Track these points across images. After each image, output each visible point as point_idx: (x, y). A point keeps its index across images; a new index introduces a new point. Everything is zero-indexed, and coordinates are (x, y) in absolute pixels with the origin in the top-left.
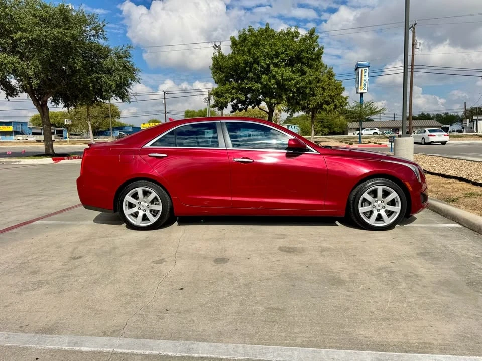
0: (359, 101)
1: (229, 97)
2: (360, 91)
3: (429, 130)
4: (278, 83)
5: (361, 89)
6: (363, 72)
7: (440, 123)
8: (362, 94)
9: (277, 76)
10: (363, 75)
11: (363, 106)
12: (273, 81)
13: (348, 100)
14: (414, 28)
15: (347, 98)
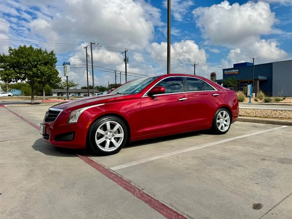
0: (66, 79)
1: (14, 76)
2: (66, 75)
3: (97, 94)
4: (41, 72)
6: (67, 67)
7: (99, 90)
8: (67, 76)
9: (41, 70)
11: (68, 82)
12: (39, 72)
13: (62, 79)
14: (86, 49)
15: (61, 78)
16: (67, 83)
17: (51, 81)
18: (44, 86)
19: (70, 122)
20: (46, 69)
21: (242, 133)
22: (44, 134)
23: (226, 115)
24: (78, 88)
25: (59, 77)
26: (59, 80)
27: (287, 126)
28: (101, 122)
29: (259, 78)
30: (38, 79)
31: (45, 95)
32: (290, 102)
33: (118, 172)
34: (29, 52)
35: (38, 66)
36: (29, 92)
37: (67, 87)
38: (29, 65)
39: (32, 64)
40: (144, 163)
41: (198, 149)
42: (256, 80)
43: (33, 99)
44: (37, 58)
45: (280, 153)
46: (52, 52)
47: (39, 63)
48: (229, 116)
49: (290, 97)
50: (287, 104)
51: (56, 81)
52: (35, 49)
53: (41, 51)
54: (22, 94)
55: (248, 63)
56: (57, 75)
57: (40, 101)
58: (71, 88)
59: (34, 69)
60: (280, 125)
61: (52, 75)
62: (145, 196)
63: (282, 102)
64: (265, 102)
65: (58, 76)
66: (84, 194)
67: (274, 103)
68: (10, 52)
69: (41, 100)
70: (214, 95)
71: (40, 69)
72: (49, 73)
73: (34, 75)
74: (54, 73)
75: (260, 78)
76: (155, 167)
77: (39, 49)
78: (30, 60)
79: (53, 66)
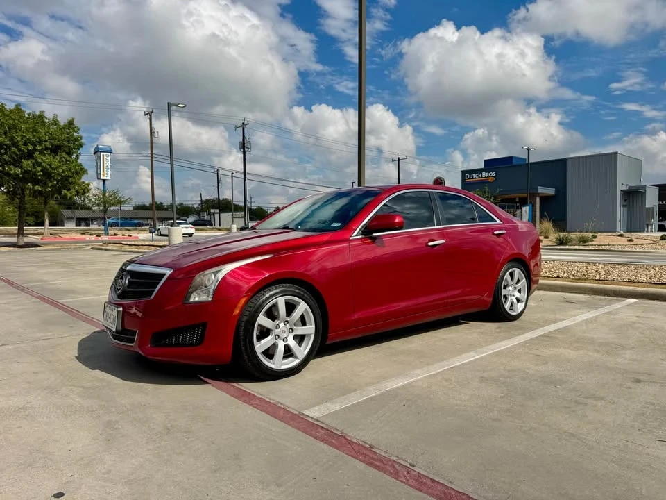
0: (101, 187)
2: (102, 178)
4: (44, 170)
5: (104, 175)
6: (105, 157)
7: (177, 214)
8: (104, 181)
9: (44, 164)
10: (105, 160)
11: (107, 194)
12: (39, 169)
13: (91, 187)
14: (150, 116)
15: (88, 185)
16: (104, 195)
17: (64, 192)
18: (46, 203)
19: (192, 300)
20: (56, 163)
21: (552, 316)
22: (120, 328)
23: (520, 279)
24: (126, 209)
25: (83, 183)
26: (83, 190)
27: (635, 300)
28: (267, 299)
29: (540, 191)
30: (36, 187)
31: (50, 225)
32: (609, 245)
33: (328, 421)
34: (14, 120)
35: (37, 154)
36: (4, 216)
37: (105, 206)
38: (14, 153)
39: (20, 150)
40: (375, 396)
41: (480, 358)
42: (534, 195)
43: (23, 234)
44: (34, 136)
45: (662, 364)
46: (70, 123)
47: (39, 148)
48: (524, 279)
49: (605, 234)
50: (604, 248)
51: (77, 192)
52: (29, 114)
53: (42, 118)
55: (516, 158)
56: (80, 178)
57: (37, 239)
58: (112, 208)
59: (27, 163)
60: (620, 299)
61: (71, 177)
62: (429, 482)
63: (594, 243)
64: (559, 245)
65: (82, 180)
66: (279, 486)
67: (577, 247)
69: (40, 237)
70: (496, 233)
71: (41, 163)
72: (63, 172)
73: (26, 176)
74: (77, 173)
75: (543, 190)
76: (409, 406)
77: (38, 113)
78: (15, 140)
79: (74, 156)
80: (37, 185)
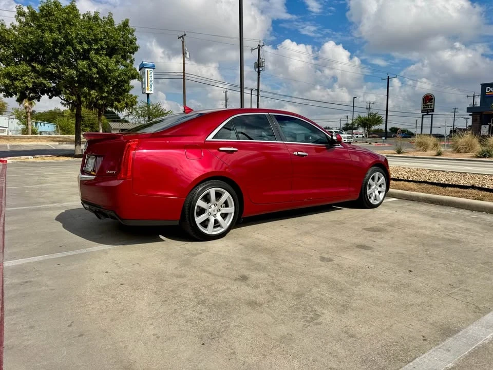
0: (146, 101)
2: (147, 92)
4: (100, 72)
5: (148, 89)
6: (149, 73)
8: (148, 95)
9: (100, 65)
10: (149, 76)
11: (151, 107)
12: (95, 70)
13: (137, 100)
14: (183, 39)
15: (136, 97)
16: (149, 108)
20: (112, 65)
25: (131, 96)
26: (132, 102)
35: (92, 53)
36: (70, 127)
37: (149, 118)
39: (75, 49)
44: (89, 33)
46: (125, 24)
47: (94, 47)
51: (127, 103)
53: (97, 19)
54: (57, 130)
56: (129, 92)
59: (82, 64)
68: (20, 21)
71: (97, 64)
72: (119, 76)
73: (82, 79)
77: (93, 14)
78: (70, 37)
79: (128, 61)
80: (92, 89)
